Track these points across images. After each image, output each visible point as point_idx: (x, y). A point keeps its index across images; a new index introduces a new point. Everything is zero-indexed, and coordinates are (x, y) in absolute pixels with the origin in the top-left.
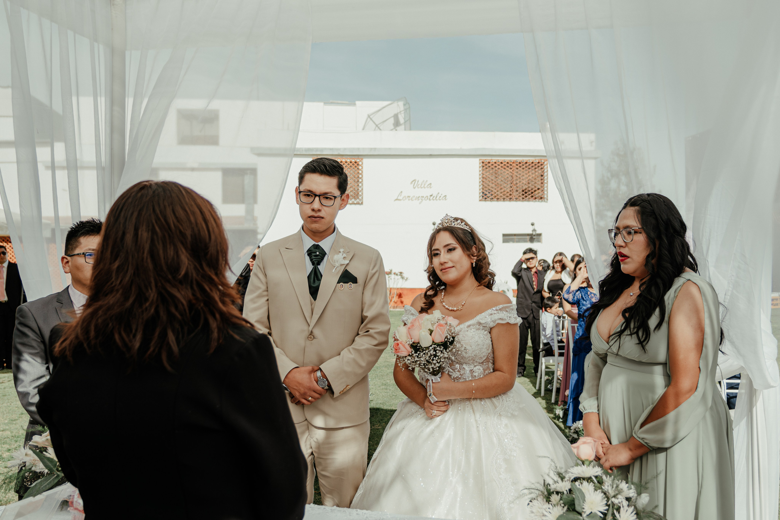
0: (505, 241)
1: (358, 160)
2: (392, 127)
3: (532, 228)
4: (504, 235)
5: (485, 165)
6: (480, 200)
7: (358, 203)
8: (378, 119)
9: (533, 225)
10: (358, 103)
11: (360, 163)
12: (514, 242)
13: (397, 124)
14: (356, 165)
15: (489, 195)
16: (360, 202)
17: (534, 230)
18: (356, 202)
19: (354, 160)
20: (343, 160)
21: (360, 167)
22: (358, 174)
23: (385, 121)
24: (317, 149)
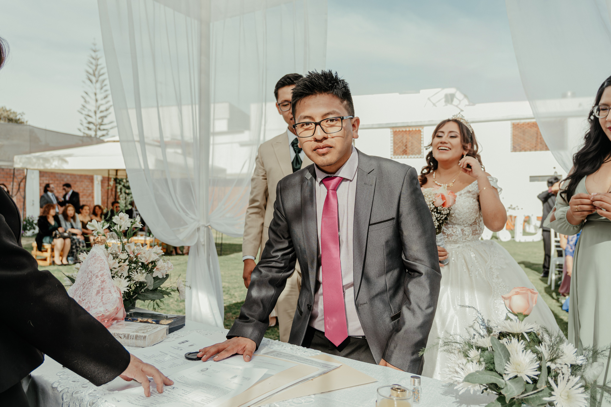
0: (531, 181)
1: (420, 129)
2: (444, 104)
3: (554, 170)
4: (531, 177)
5: (515, 126)
6: (512, 152)
7: (421, 157)
8: (435, 99)
9: (555, 168)
10: (421, 91)
11: (422, 131)
12: (538, 181)
14: (419, 131)
15: (518, 148)
17: (556, 172)
18: (419, 156)
19: (417, 129)
20: (411, 129)
21: (422, 133)
22: (421, 138)
23: (439, 101)
24: (393, 123)
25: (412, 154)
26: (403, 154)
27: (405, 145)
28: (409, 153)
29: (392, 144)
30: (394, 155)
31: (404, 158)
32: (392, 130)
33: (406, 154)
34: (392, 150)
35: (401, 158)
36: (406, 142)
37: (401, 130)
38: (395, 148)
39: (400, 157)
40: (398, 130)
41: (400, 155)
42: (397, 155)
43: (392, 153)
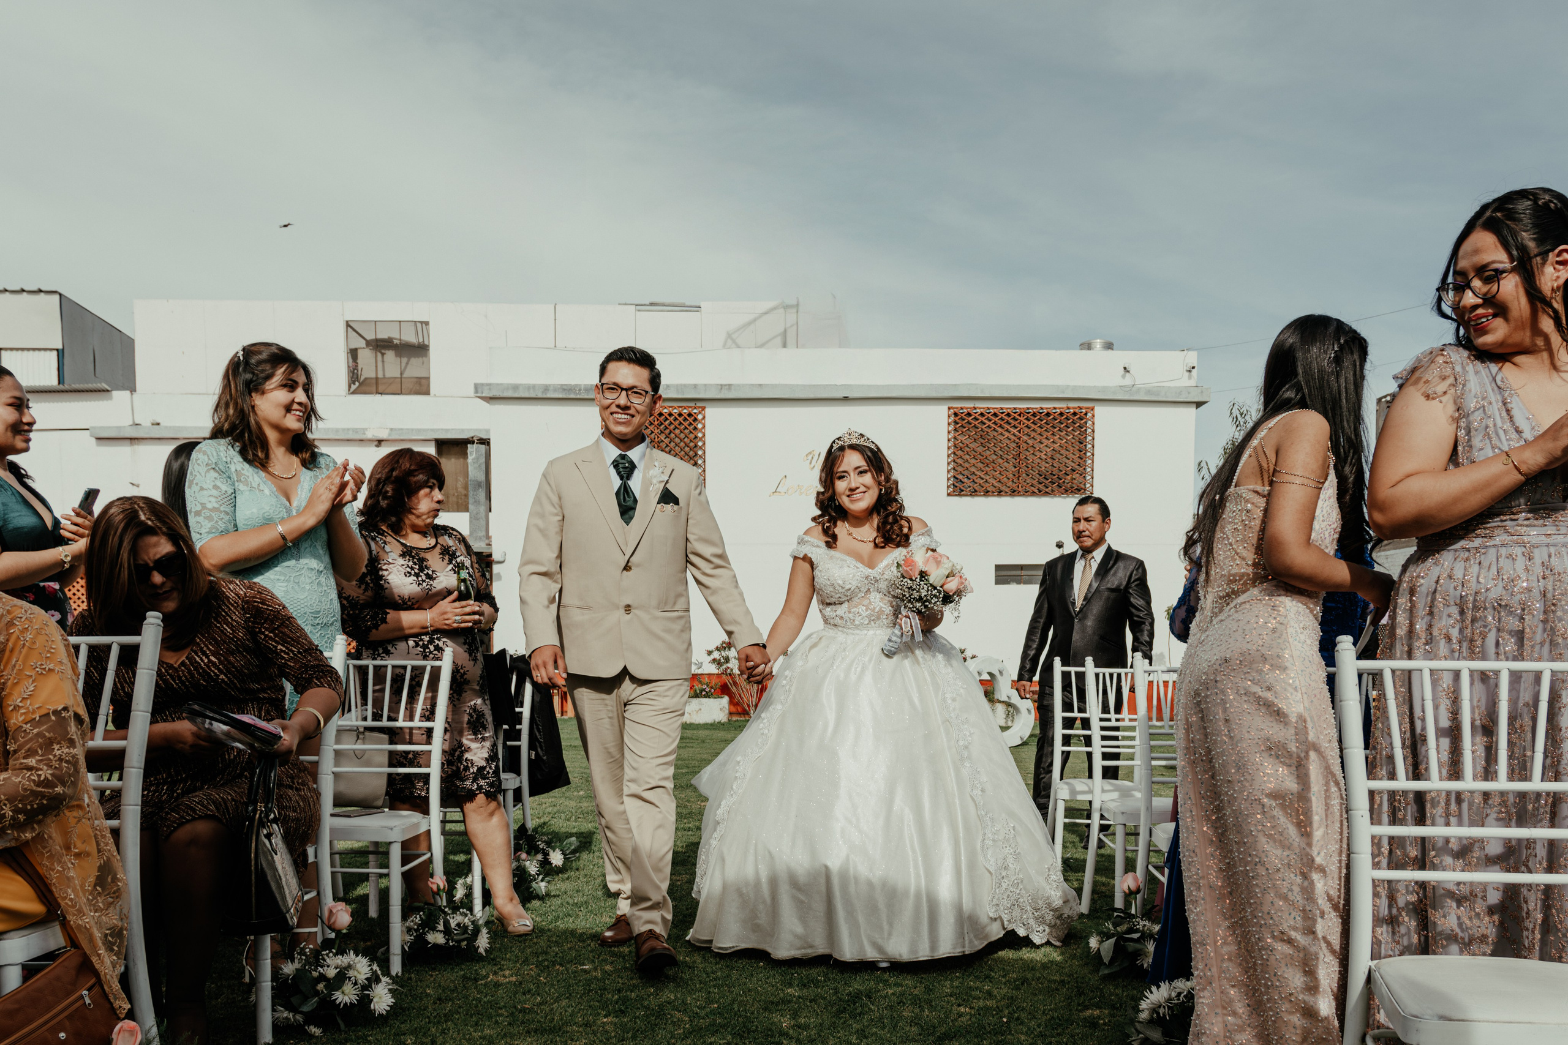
0: (1000, 580)
1: (695, 411)
4: (998, 568)
5: (961, 420)
6: (949, 495)
9: (1060, 546)
11: (700, 417)
12: (1019, 582)
14: (691, 420)
15: (967, 483)
19: (687, 410)
21: (699, 425)
22: (696, 438)
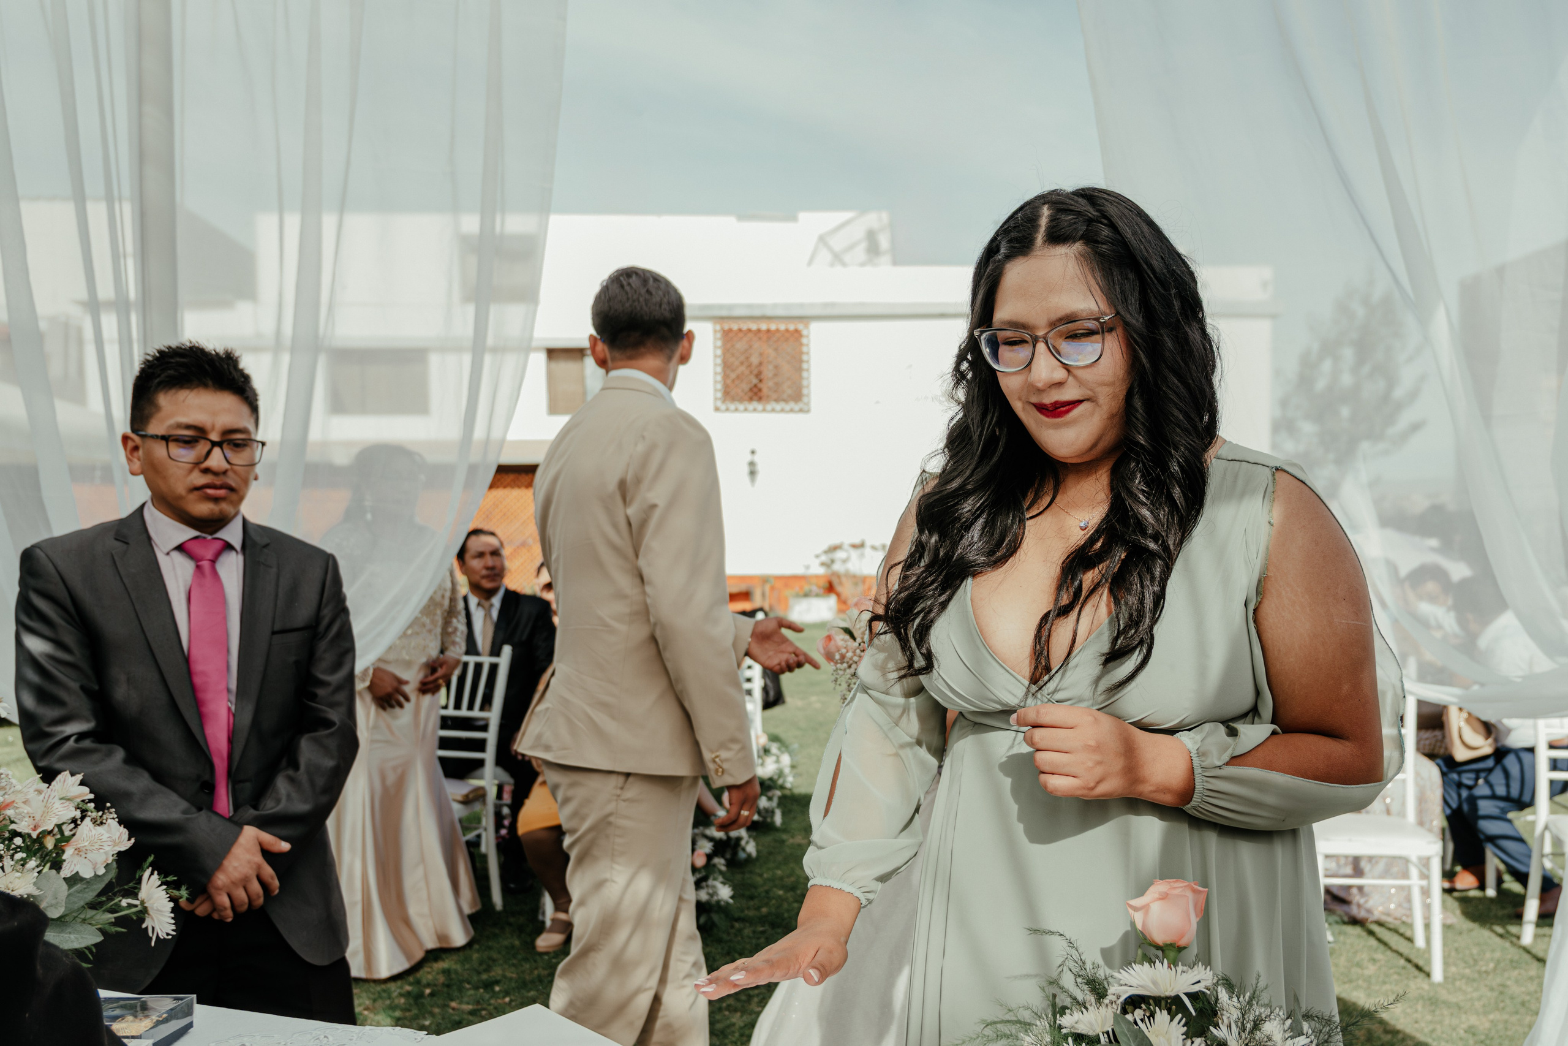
1: (800, 327)
2: (866, 259)
7: (801, 411)
8: (838, 243)
10: (803, 216)
11: (805, 332)
13: (873, 249)
14: (796, 335)
16: (805, 408)
18: (797, 407)
19: (792, 327)
20: (773, 327)
21: (804, 341)
22: (802, 353)
23: (851, 247)
24: (721, 307)
25: (777, 400)
26: (751, 399)
27: (755, 372)
28: (768, 396)
29: (719, 369)
30: (724, 402)
31: (755, 410)
32: (718, 327)
33: (760, 399)
34: (719, 386)
35: (746, 410)
36: (761, 364)
37: (745, 327)
38: (729, 382)
39: (741, 407)
40: (735, 327)
41: (741, 400)
42: (733, 400)
43: (719, 395)
